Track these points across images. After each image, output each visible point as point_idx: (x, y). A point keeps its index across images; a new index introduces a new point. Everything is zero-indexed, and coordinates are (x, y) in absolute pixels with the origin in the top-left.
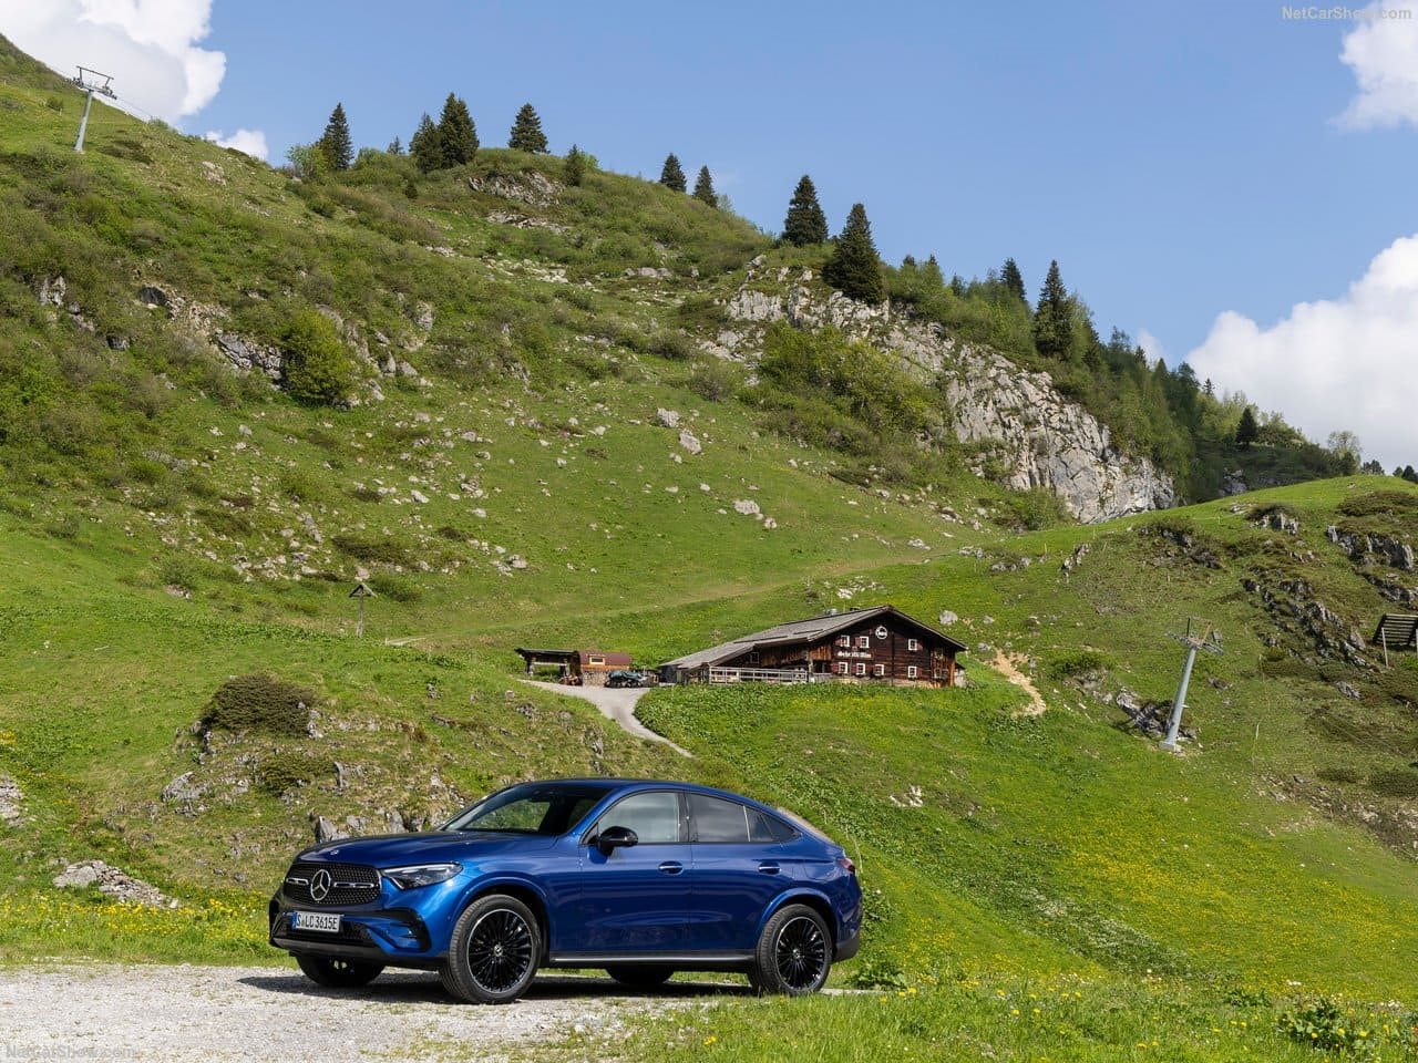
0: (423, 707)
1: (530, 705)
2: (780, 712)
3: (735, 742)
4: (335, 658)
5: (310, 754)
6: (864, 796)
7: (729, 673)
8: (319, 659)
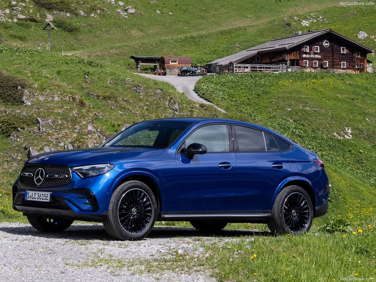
0: (83, 88)
1: (139, 86)
2: (273, 88)
3: (249, 105)
4: (36, 62)
5: (24, 113)
6: (320, 133)
7: (244, 67)
8: (28, 63)
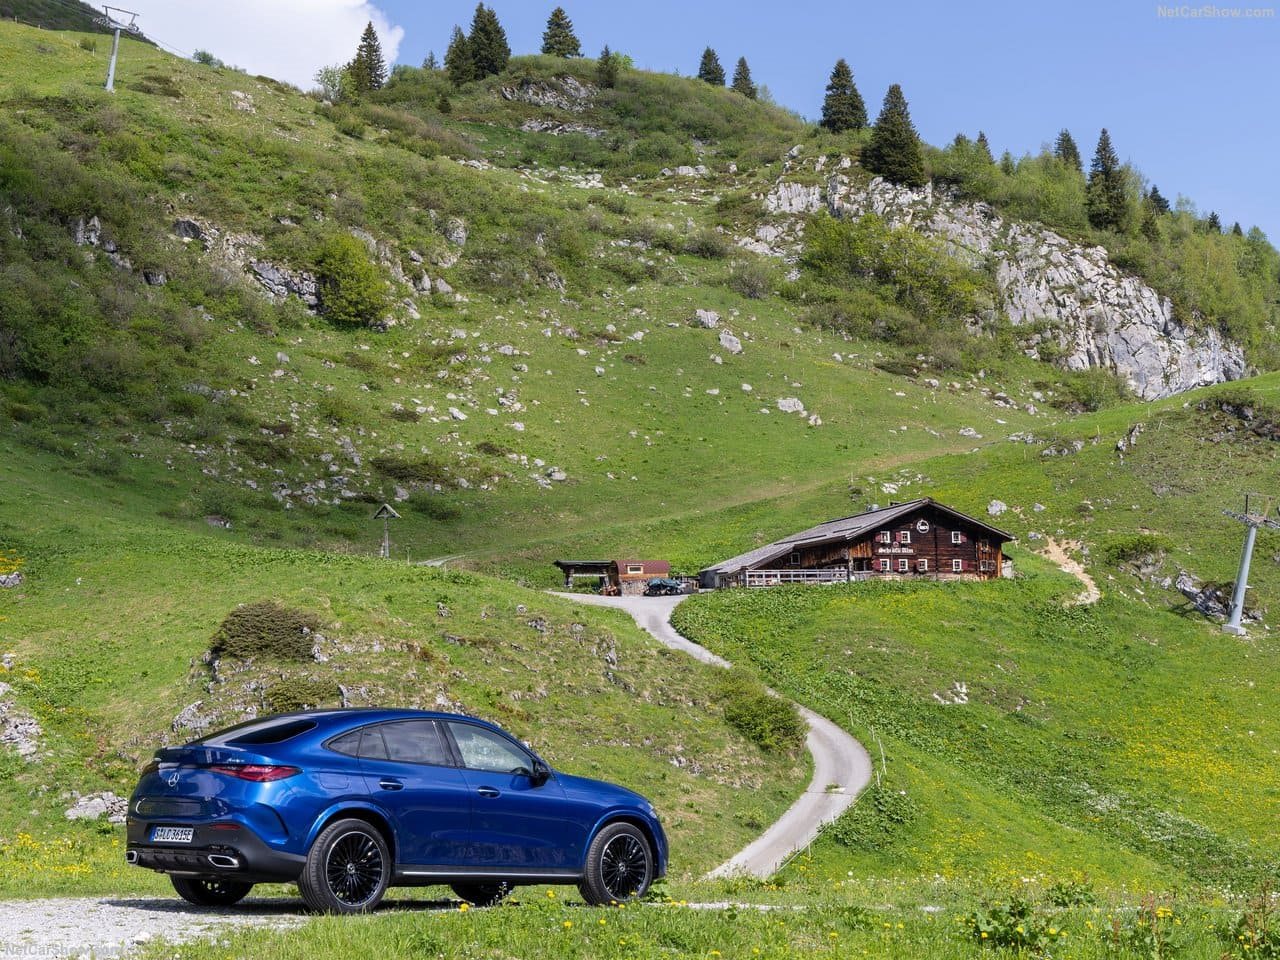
0: (434, 626)
1: (541, 619)
2: (819, 612)
3: (773, 645)
4: (354, 580)
5: (315, 677)
6: (905, 695)
7: (767, 576)
8: (337, 582)
